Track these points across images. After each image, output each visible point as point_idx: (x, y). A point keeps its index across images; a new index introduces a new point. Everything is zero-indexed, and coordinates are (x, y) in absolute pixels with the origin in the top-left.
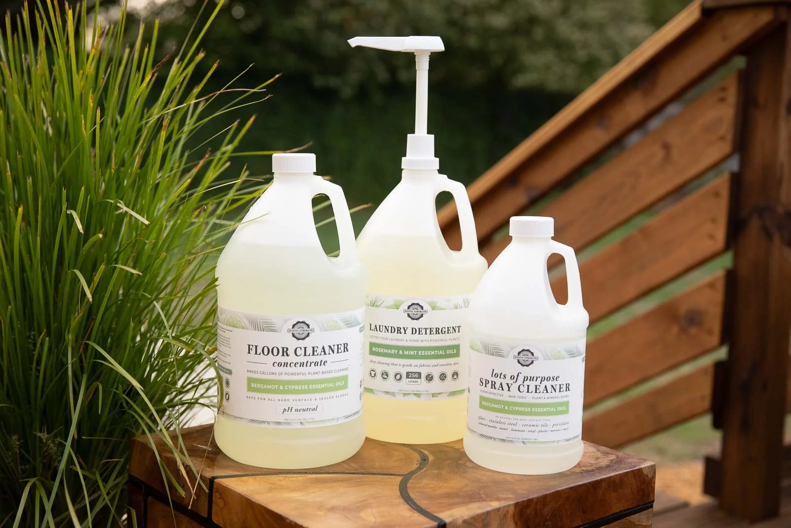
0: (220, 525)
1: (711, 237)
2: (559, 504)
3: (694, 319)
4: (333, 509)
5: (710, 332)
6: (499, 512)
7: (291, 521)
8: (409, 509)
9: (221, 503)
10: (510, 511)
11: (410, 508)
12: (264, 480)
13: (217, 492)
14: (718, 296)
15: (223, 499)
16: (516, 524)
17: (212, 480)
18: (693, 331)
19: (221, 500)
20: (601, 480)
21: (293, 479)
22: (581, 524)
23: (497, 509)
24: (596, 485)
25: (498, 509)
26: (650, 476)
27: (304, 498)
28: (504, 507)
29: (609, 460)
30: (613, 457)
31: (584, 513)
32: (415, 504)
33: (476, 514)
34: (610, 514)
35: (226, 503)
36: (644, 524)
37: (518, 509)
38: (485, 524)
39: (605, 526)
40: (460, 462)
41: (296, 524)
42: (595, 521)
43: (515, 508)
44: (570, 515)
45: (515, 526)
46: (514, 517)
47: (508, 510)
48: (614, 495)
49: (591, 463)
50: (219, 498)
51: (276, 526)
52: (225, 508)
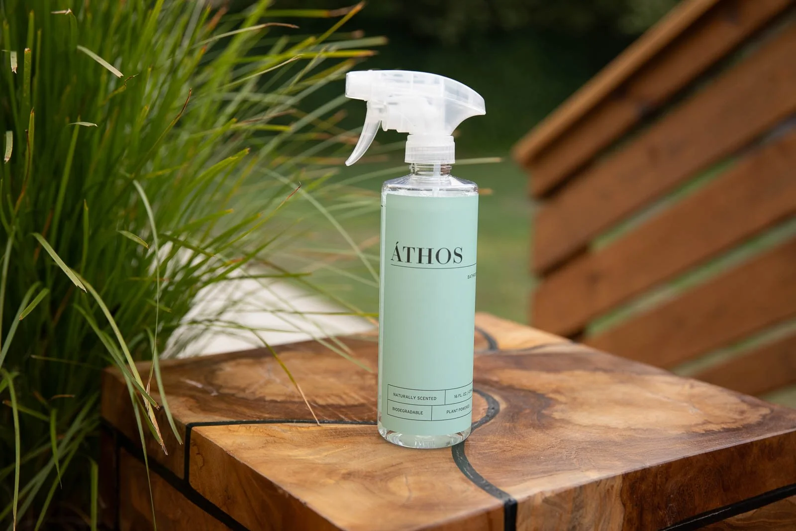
0: (198, 491)
2: (689, 477)
4: (349, 476)
6: (599, 487)
7: (285, 492)
8: (463, 480)
9: (199, 459)
10: (615, 486)
11: (464, 476)
12: (261, 430)
13: (195, 445)
15: (202, 455)
16: (624, 505)
19: (199, 456)
20: (752, 443)
21: (303, 429)
22: (721, 506)
23: (596, 482)
24: (743, 451)
25: (598, 483)
27: (311, 457)
28: (607, 479)
29: (761, 415)
30: (765, 411)
31: (725, 490)
32: (473, 472)
33: (563, 490)
34: (763, 492)
35: (205, 461)
37: (628, 484)
38: (577, 504)
39: (755, 510)
40: (544, 412)
41: (290, 496)
42: (742, 502)
43: (623, 481)
44: (705, 492)
45: (622, 507)
46: (621, 496)
47: (612, 484)
48: (769, 465)
49: (734, 419)
50: (197, 454)
51: (265, 498)
52: (204, 468)
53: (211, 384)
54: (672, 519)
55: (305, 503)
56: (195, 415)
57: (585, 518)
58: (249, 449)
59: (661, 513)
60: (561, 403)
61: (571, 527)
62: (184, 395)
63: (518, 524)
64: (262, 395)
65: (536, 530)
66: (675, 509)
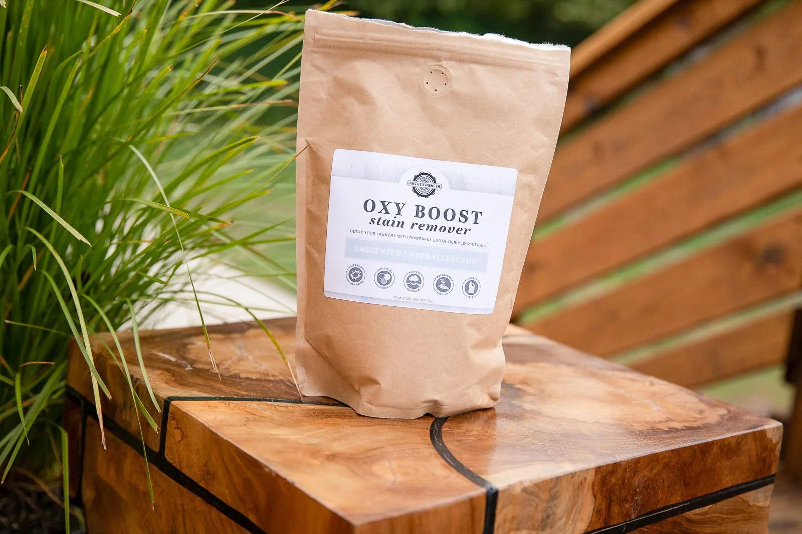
0: (174, 465)
2: (655, 472)
3: (773, 256)
4: (333, 457)
6: (573, 479)
7: (271, 471)
8: (445, 466)
9: (177, 434)
10: (588, 479)
11: (446, 463)
12: (241, 408)
13: (174, 418)
15: (181, 430)
16: (595, 496)
17: (169, 402)
19: (178, 430)
20: (713, 442)
21: (282, 409)
22: (681, 501)
23: (572, 474)
24: (705, 449)
25: (573, 475)
26: (775, 441)
27: (293, 437)
28: (581, 471)
29: (719, 415)
30: (722, 411)
31: (685, 486)
32: (453, 459)
33: (541, 480)
34: (719, 489)
35: (184, 436)
36: (761, 504)
37: (600, 476)
38: (553, 494)
39: (711, 506)
40: (515, 402)
41: (278, 476)
42: (700, 497)
43: (596, 474)
44: (668, 487)
45: (593, 498)
46: (593, 488)
47: (586, 476)
48: (727, 463)
49: (695, 418)
50: (175, 428)
51: (250, 475)
52: (182, 442)
53: (184, 359)
54: (637, 512)
55: (293, 483)
56: (172, 388)
57: (558, 507)
58: (231, 426)
59: (627, 506)
60: (530, 394)
61: (545, 516)
62: (159, 368)
63: (497, 512)
64: (236, 372)
65: (513, 518)
66: (640, 502)
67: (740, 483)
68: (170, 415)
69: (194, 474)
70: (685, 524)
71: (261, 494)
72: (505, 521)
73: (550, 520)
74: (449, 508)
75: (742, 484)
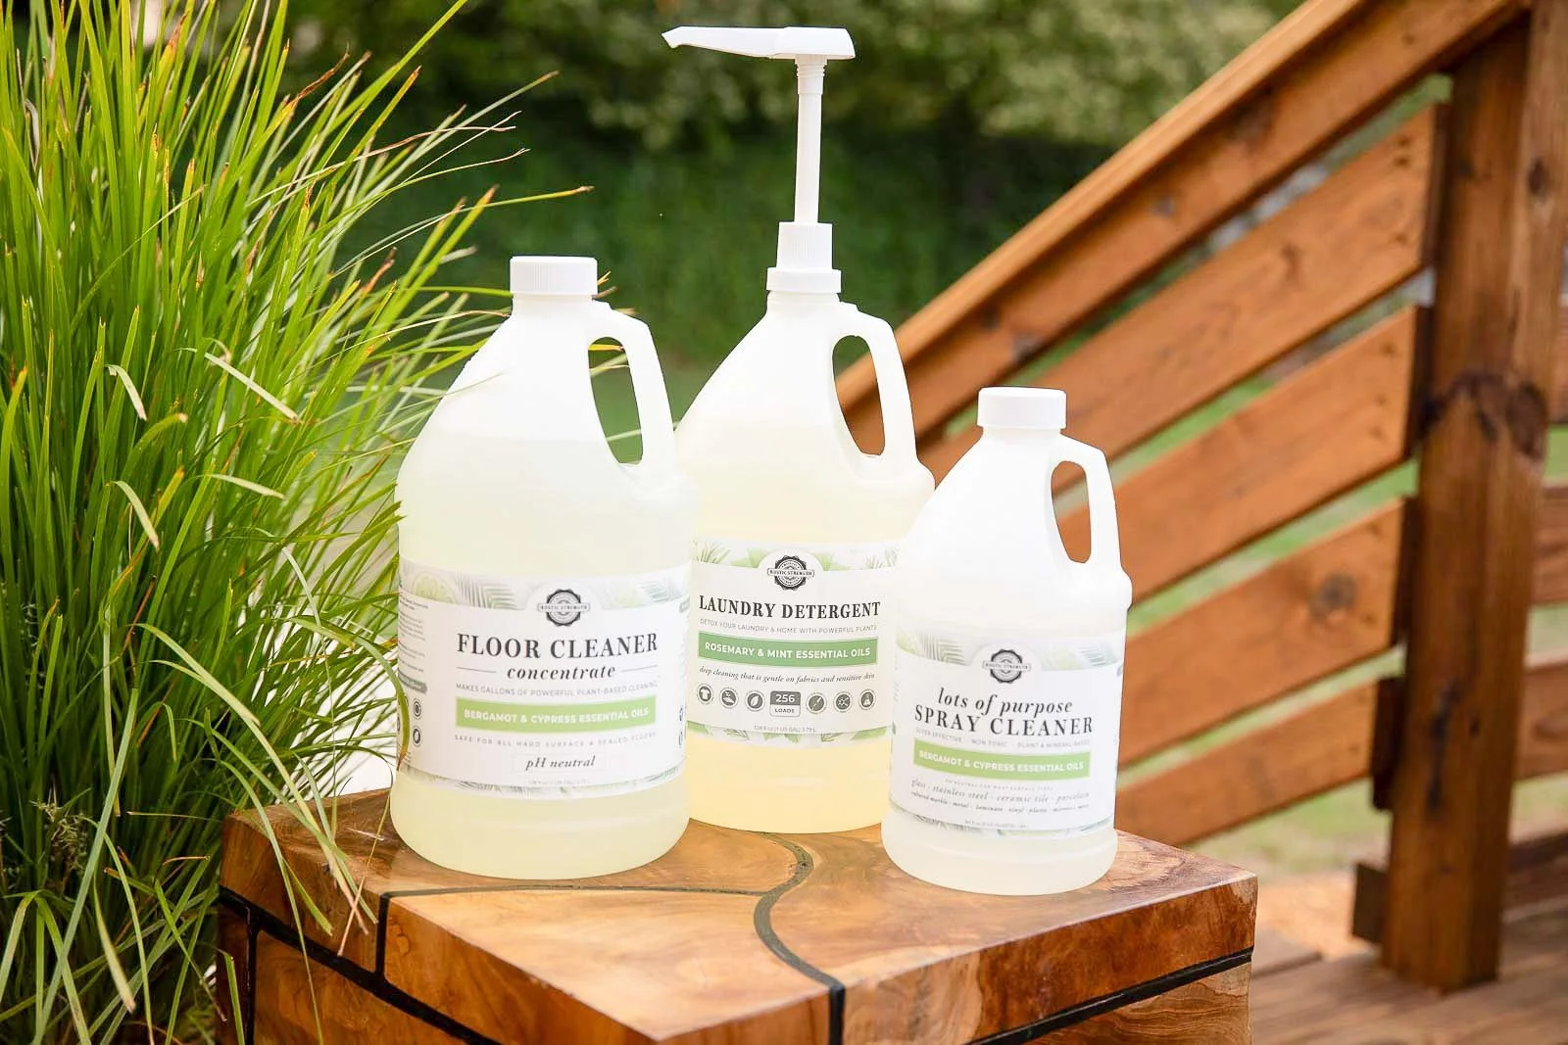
0: (399, 987)
1: (1377, 433)
2: (1067, 952)
3: (1339, 594)
4: (623, 958)
5: (1370, 620)
6: (950, 968)
7: (540, 982)
8: (774, 961)
9: (403, 945)
10: (970, 966)
11: (775, 956)
12: (488, 900)
13: (396, 923)
14: (1387, 549)
15: (407, 937)
16: (982, 990)
17: (384, 902)
18: (1337, 617)
19: (403, 938)
20: (1150, 906)
22: (1110, 992)
23: (946, 960)
24: (1141, 915)
25: (948, 963)
26: (1246, 900)
27: (566, 936)
28: (960, 957)
29: (1167, 868)
30: (1174, 862)
31: (1115, 970)
32: (783, 948)
33: (904, 972)
34: (1167, 973)
35: (412, 945)
36: (1234, 992)
37: (988, 963)
38: (922, 990)
39: (1156, 997)
41: (550, 987)
42: (1138, 986)
43: (981, 960)
44: (1089, 973)
45: (980, 994)
46: (978, 978)
47: (967, 964)
48: (1175, 936)
49: (1132, 874)
50: (399, 935)
51: (511, 990)
52: (410, 955)
54: (1045, 1009)
55: (571, 995)
56: (386, 881)
57: (931, 1007)
58: (479, 926)
59: (1031, 1002)
61: (913, 1019)
63: (846, 1016)
65: (869, 1024)
66: (1049, 996)
67: (1197, 963)
68: (389, 918)
69: (431, 999)
70: (1120, 1025)
71: (529, 1015)
72: (858, 1028)
73: (921, 1025)
74: (779, 1015)
75: (1201, 965)
